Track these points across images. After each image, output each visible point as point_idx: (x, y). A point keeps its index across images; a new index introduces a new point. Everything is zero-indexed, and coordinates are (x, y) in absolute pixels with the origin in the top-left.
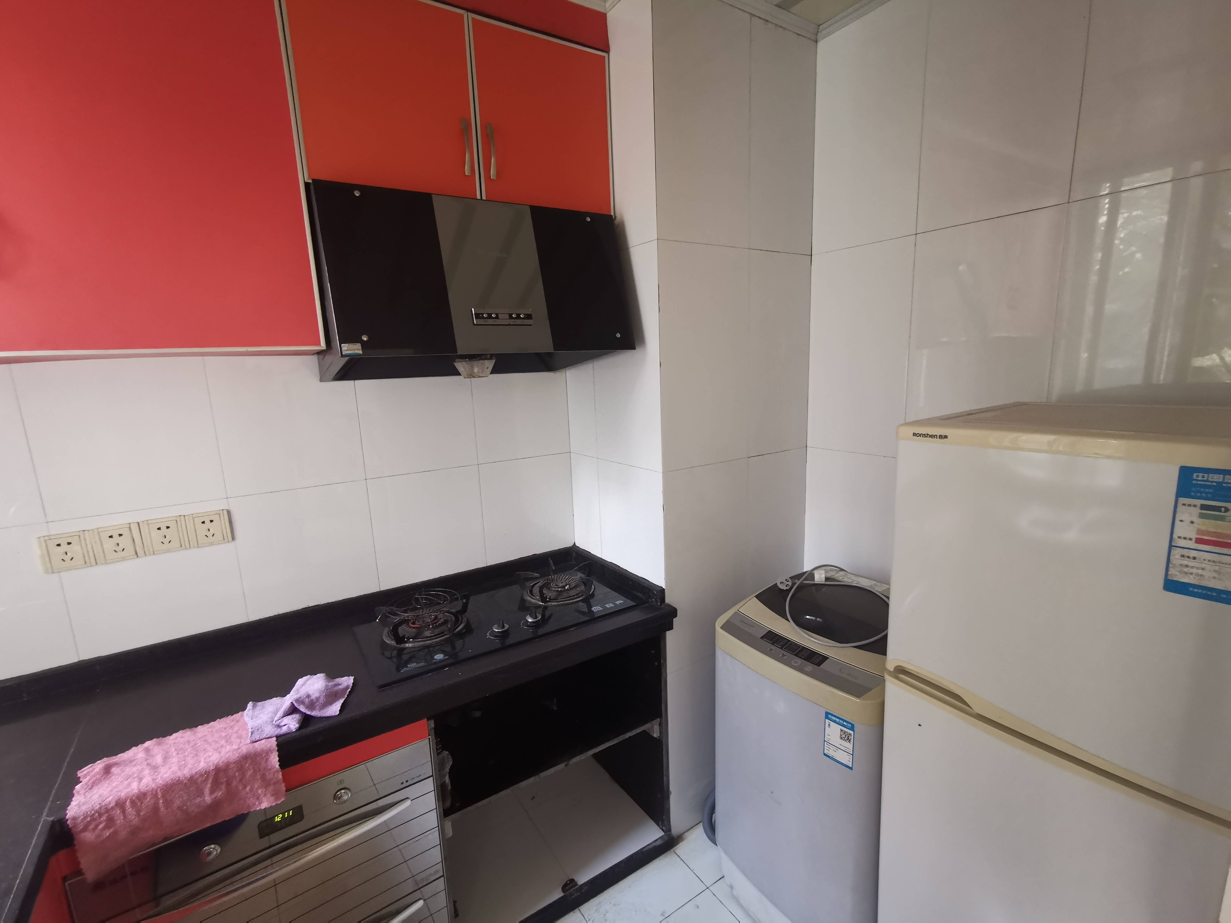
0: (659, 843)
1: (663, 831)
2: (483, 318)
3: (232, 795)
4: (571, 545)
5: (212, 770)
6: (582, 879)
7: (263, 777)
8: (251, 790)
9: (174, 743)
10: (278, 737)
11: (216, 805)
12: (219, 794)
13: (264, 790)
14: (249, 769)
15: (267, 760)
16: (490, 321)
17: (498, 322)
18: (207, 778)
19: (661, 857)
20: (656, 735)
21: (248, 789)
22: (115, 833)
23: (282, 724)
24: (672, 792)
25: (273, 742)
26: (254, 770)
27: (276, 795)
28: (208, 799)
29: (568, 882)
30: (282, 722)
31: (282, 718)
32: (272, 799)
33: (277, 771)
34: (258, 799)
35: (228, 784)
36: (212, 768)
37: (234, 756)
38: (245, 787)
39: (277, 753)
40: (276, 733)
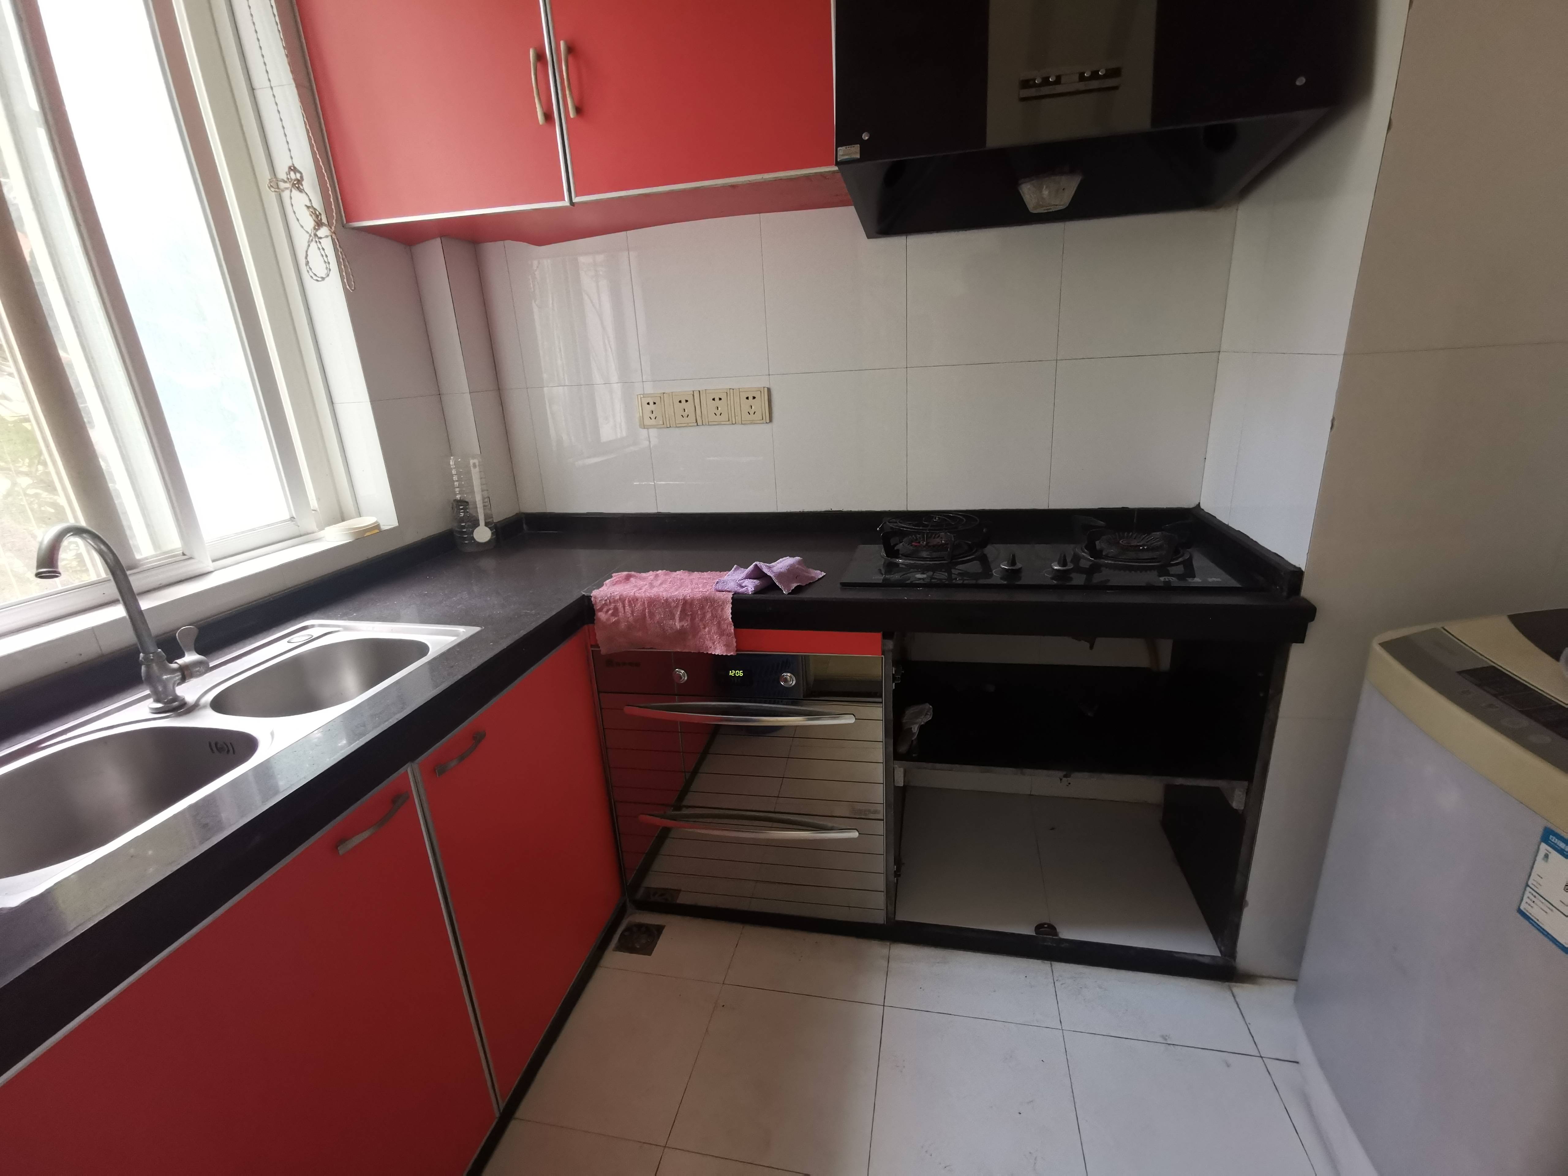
0: (1206, 961)
1: (1221, 951)
2: (1035, 86)
3: (694, 630)
4: (1191, 505)
5: (681, 600)
6: (1068, 933)
7: (719, 623)
8: (709, 632)
9: (674, 577)
10: (735, 593)
11: (682, 634)
12: (685, 624)
13: (718, 637)
14: (708, 611)
15: (723, 609)
16: (1046, 90)
17: (1059, 89)
18: (677, 607)
19: (1202, 981)
20: (1235, 805)
21: (707, 630)
22: (617, 623)
23: (743, 585)
24: (1249, 905)
25: (730, 595)
26: (712, 615)
27: (727, 645)
28: (678, 625)
29: (1046, 926)
30: (743, 582)
31: (744, 579)
32: (724, 648)
33: (728, 624)
34: (714, 643)
35: (693, 619)
36: (681, 597)
37: (699, 596)
38: (705, 628)
39: (731, 606)
40: (736, 589)
